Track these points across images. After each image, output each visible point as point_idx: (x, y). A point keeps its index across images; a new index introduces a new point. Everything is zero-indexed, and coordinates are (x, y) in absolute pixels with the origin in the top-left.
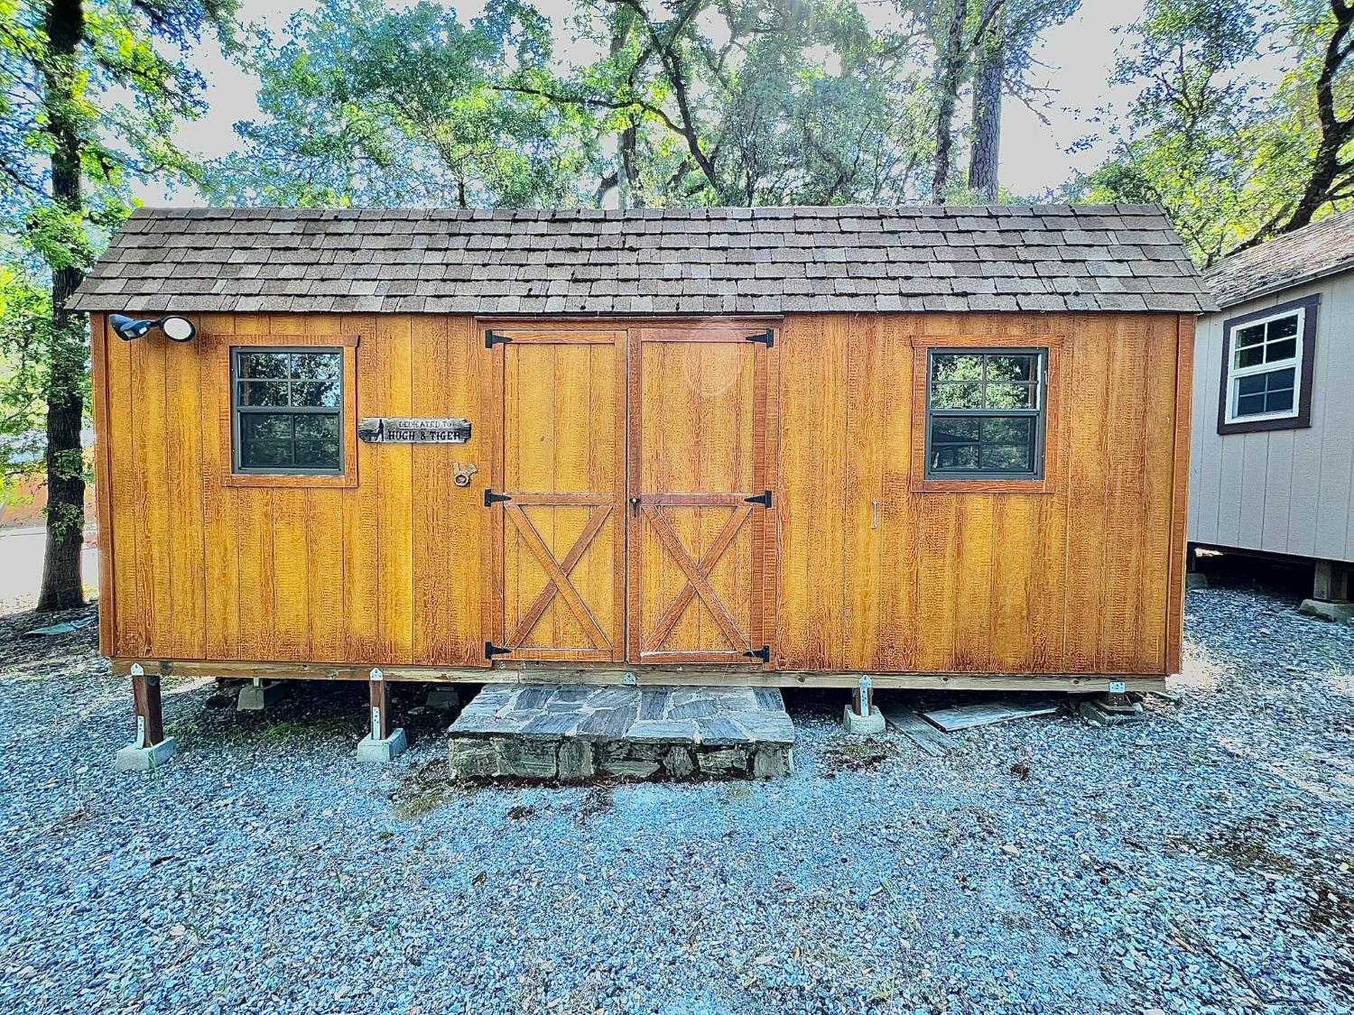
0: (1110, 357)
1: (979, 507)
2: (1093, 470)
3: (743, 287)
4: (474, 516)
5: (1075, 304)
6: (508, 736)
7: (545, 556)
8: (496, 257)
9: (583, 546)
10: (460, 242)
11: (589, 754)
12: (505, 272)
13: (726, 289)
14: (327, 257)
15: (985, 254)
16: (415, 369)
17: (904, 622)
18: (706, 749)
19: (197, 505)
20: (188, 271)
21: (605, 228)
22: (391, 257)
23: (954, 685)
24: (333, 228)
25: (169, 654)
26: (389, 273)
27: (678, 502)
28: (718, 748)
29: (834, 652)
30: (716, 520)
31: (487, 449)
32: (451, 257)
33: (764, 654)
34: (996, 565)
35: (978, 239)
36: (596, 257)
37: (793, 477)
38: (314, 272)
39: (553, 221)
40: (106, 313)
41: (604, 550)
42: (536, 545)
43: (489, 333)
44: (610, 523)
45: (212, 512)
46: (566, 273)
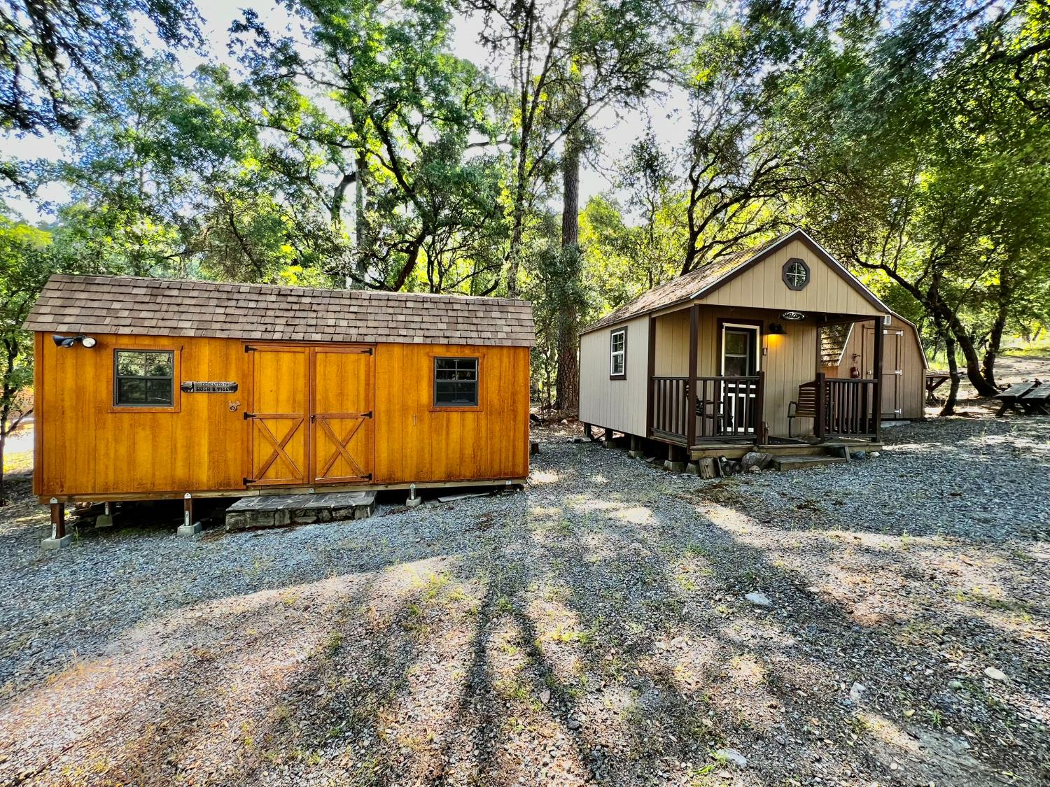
0: (501, 361)
1: (455, 417)
2: (496, 402)
3: (362, 331)
4: (238, 424)
5: (487, 343)
6: (253, 511)
7: (272, 441)
8: (251, 312)
9: (290, 436)
10: (233, 303)
11: (288, 516)
12: (254, 319)
13: (353, 331)
14: (164, 308)
15: (460, 320)
16: (210, 361)
17: (427, 461)
18: (336, 509)
19: (92, 420)
20: (89, 312)
21: (304, 300)
22: (198, 309)
23: (448, 485)
24: (167, 293)
25: (73, 492)
26: (196, 317)
27: (332, 417)
28: (341, 509)
29: (398, 475)
30: (350, 424)
31: (246, 395)
32: (229, 311)
33: (370, 477)
34: (462, 439)
35: (460, 314)
36: (299, 314)
37: (381, 406)
38: (158, 315)
39: (279, 295)
40: (43, 333)
41: (300, 437)
42: (268, 436)
43: (247, 347)
44: (302, 425)
45: (100, 425)
46: (283, 321)
